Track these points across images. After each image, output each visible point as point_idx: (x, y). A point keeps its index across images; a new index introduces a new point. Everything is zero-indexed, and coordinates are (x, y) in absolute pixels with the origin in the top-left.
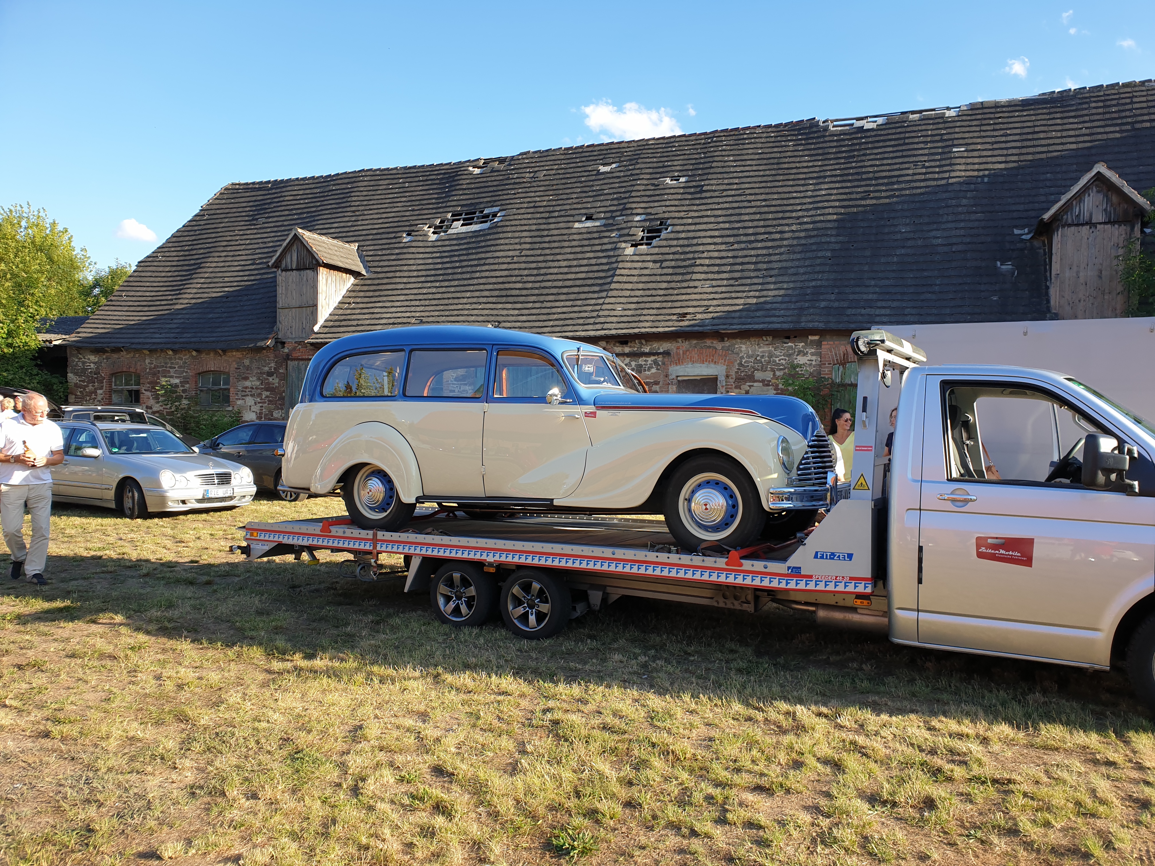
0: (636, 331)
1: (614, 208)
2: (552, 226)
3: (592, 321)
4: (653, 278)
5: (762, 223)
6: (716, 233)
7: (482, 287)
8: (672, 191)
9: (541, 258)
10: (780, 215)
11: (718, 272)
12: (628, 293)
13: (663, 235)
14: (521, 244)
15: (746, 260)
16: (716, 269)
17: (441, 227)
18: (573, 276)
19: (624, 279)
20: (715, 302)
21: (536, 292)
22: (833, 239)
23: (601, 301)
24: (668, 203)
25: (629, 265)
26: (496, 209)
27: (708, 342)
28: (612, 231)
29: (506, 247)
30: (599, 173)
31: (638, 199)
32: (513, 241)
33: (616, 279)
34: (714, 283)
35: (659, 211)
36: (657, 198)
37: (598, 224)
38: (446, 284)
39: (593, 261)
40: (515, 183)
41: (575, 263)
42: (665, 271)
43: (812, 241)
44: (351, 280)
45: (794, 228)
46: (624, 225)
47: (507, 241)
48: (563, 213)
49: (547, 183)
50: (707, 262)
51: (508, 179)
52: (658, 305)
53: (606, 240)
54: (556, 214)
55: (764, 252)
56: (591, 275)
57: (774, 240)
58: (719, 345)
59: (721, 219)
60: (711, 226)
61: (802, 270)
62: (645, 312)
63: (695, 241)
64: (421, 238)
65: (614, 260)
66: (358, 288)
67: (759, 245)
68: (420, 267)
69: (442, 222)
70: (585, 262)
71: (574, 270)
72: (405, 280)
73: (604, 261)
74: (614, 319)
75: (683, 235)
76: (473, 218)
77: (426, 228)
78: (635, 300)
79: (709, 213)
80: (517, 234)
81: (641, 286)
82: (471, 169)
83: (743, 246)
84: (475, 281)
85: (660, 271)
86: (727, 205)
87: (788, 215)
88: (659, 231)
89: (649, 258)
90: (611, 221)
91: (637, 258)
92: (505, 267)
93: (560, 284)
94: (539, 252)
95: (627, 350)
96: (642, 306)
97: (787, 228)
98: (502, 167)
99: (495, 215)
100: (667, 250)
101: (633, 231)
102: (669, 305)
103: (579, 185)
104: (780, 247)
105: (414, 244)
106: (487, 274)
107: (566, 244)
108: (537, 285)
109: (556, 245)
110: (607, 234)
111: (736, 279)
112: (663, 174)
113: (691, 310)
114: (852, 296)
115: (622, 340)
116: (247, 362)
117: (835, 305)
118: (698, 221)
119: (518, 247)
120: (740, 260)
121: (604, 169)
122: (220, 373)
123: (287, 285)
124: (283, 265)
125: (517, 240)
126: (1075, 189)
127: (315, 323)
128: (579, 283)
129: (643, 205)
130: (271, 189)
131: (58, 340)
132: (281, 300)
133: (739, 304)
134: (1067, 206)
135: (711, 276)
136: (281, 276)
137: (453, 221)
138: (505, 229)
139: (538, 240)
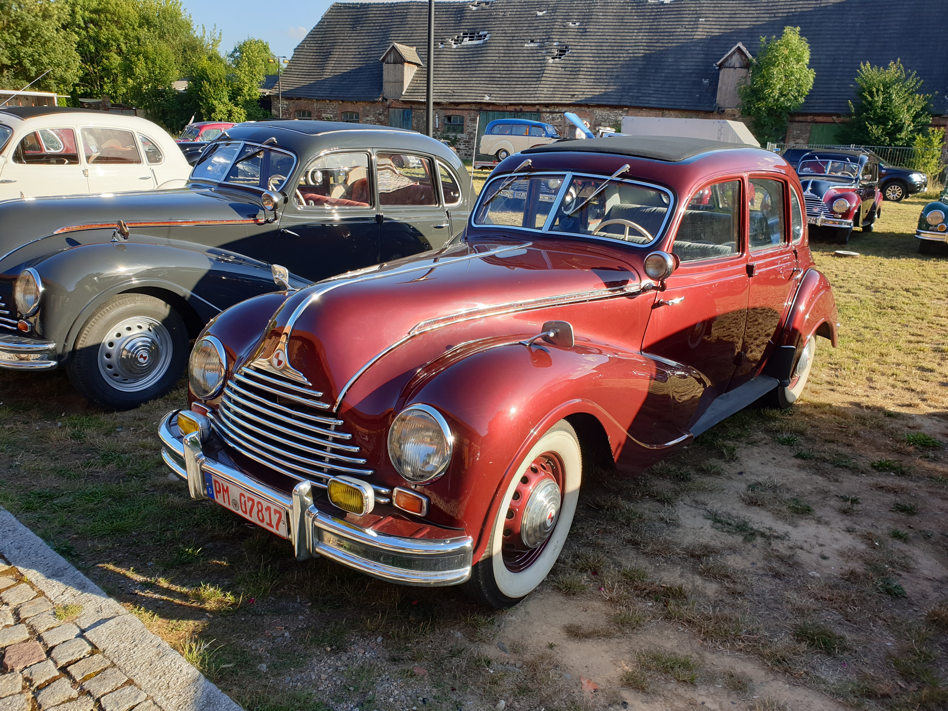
0: (553, 102)
1: (544, 37)
2: (514, 45)
3: (533, 96)
4: (561, 76)
5: (611, 52)
6: (591, 55)
7: (481, 75)
8: (572, 30)
9: (509, 62)
10: (620, 48)
11: (590, 75)
12: (549, 83)
13: (567, 54)
14: (499, 53)
15: (603, 70)
16: (589, 73)
17: (458, 41)
18: (524, 72)
19: (548, 75)
20: (587, 90)
21: (507, 79)
22: (640, 63)
23: (537, 86)
24: (570, 37)
25: (550, 68)
26: (486, 32)
27: (583, 108)
28: (543, 50)
29: (492, 55)
30: (537, 16)
31: (556, 33)
32: (495, 51)
33: (544, 75)
34: (588, 80)
35: (565, 41)
36: (565, 33)
37: (536, 45)
38: (463, 73)
39: (534, 65)
40: (494, 18)
41: (525, 65)
42: (567, 73)
43: (631, 63)
44: (416, 68)
45: (625, 55)
46: (548, 47)
47: (492, 51)
48: (519, 38)
49: (511, 19)
50: (585, 69)
51: (491, 15)
52: (562, 90)
53: (540, 55)
54: (516, 38)
55: (611, 66)
56: (533, 72)
57: (615, 60)
58: (588, 110)
59: (593, 48)
60: (588, 51)
61: (625, 77)
62: (557, 93)
63: (581, 58)
64: (448, 46)
65: (543, 65)
66: (420, 72)
67: (609, 63)
68: (449, 63)
69: (458, 37)
70: (530, 65)
71: (524, 69)
72: (443, 69)
73: (539, 65)
74: (543, 96)
75: (576, 55)
76: (473, 37)
77: (450, 40)
78: (553, 86)
79: (588, 44)
80: (497, 48)
81: (555, 79)
82: (471, 6)
83: (602, 62)
84: (478, 72)
85: (564, 73)
86: (596, 41)
88: (565, 51)
89: (559, 65)
90: (542, 44)
91: (554, 65)
92: (491, 65)
93: (518, 76)
94: (508, 58)
95: (548, 110)
96: (556, 89)
97: (622, 55)
98: (487, 7)
99: (485, 36)
100: (568, 62)
101: (553, 51)
102: (568, 90)
103: (527, 22)
104: (617, 64)
105: (445, 49)
106: (483, 69)
107: (521, 55)
108: (508, 76)
109: (516, 55)
110: (541, 51)
111: (597, 79)
112: (568, 20)
113: (577, 93)
114: (643, 91)
115: (547, 105)
116: (368, 108)
117: (636, 95)
118: (582, 47)
119: (498, 55)
120: (600, 70)
121: (540, 14)
122: (353, 112)
123: (388, 71)
124: (386, 61)
125: (497, 51)
126: (730, 53)
127: (402, 90)
128: (527, 76)
129: (558, 37)
130: (360, 8)
131: (268, 92)
132: (385, 78)
133: (597, 92)
134: (726, 59)
135: (587, 77)
136: (385, 66)
137: (464, 37)
138: (491, 45)
139: (508, 52)
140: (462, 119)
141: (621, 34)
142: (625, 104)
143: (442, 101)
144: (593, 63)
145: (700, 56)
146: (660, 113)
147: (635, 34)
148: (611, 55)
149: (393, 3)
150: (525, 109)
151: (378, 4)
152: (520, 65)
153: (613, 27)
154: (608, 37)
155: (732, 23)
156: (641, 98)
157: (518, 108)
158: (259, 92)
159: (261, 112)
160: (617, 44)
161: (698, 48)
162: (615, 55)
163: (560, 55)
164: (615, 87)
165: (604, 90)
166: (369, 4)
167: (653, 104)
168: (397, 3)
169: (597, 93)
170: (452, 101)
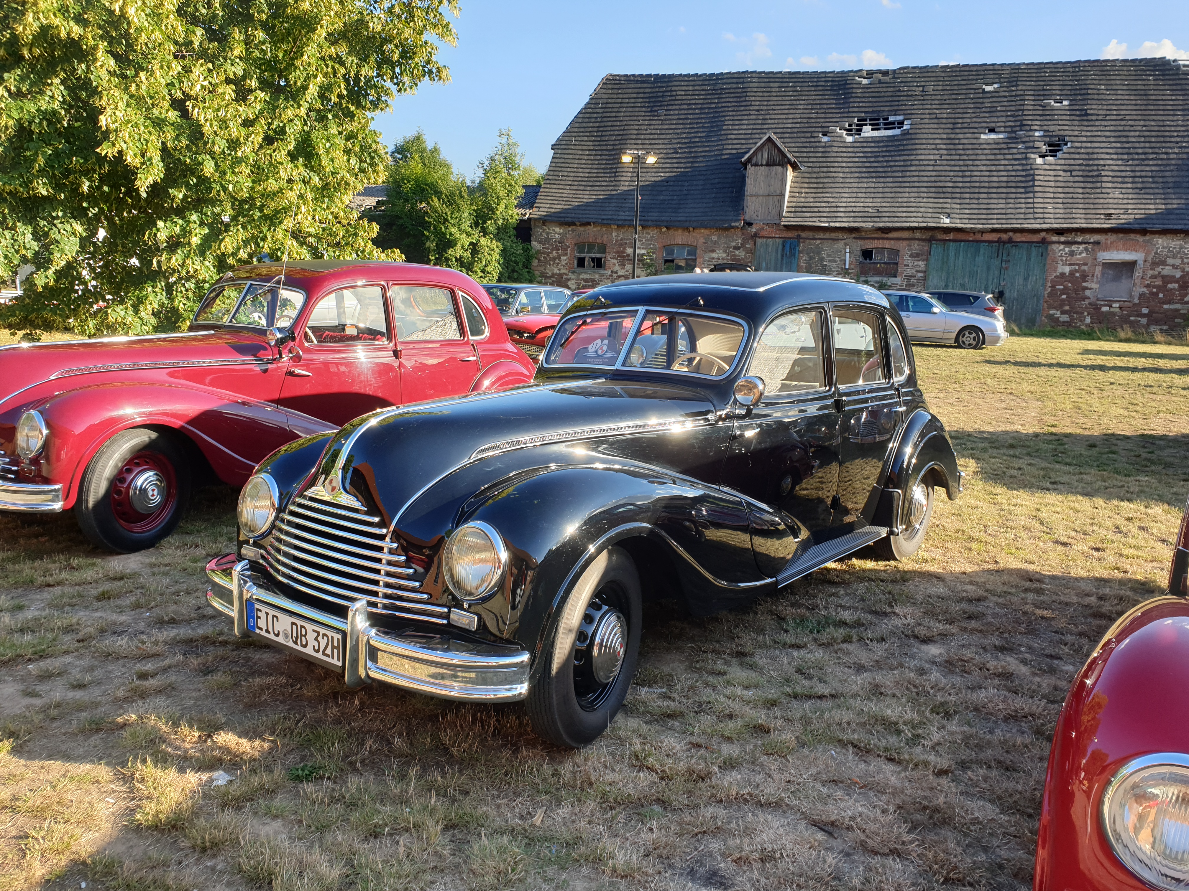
0: (1069, 226)
1: (1011, 124)
2: (960, 136)
3: (1028, 216)
4: (1068, 184)
6: (1111, 151)
7: (917, 184)
8: (1059, 112)
9: (961, 163)
10: (1162, 139)
11: (1123, 183)
12: (1052, 194)
13: (1065, 148)
14: (938, 149)
15: (1144, 174)
16: (1120, 180)
17: (852, 130)
19: (1043, 184)
20: (1131, 206)
23: (1030, 200)
24: (1060, 123)
25: (1043, 173)
26: (900, 118)
27: (1131, 236)
28: (1017, 143)
29: (926, 152)
30: (984, 92)
31: (1031, 118)
33: (1037, 183)
34: (1123, 191)
35: (1055, 129)
36: (1048, 118)
37: (1001, 136)
38: (883, 180)
39: (1010, 168)
40: (909, 95)
41: (994, 168)
42: (1076, 179)
44: (792, 173)
45: (1176, 151)
46: (1027, 139)
47: (924, 147)
48: (965, 125)
49: (939, 97)
51: (900, 91)
52: (1082, 206)
53: (1015, 151)
54: (959, 126)
55: (1156, 168)
56: (1012, 179)
57: (1162, 159)
58: (1140, 239)
59: (1111, 139)
60: (1104, 145)
62: (1074, 211)
64: (837, 139)
65: (1028, 167)
66: (799, 180)
67: (1151, 163)
68: (849, 165)
69: (851, 125)
70: (1003, 168)
73: (1020, 168)
74: (1049, 216)
75: (1082, 151)
76: (879, 125)
77: (838, 130)
78: (1060, 201)
79: (1100, 133)
80: (931, 141)
81: (1061, 190)
82: (857, 79)
83: (1137, 162)
84: (909, 179)
85: (1071, 179)
86: (1112, 128)
87: (1168, 139)
88: (1060, 145)
89: (1058, 168)
90: (1013, 135)
91: (1047, 167)
92: (931, 168)
93: (985, 185)
94: (957, 157)
95: (1062, 239)
96: (1068, 206)
97: (1170, 151)
98: (887, 79)
99: (901, 123)
100: (1072, 162)
101: (1037, 144)
102: (1093, 206)
103: (969, 101)
104: (1169, 165)
106: (917, 173)
107: (979, 152)
109: (970, 152)
110: (1014, 146)
111: (1141, 189)
112: (1048, 96)
113: (1114, 212)
115: (1060, 232)
116: (714, 238)
118: (1092, 139)
119: (936, 152)
120: (1138, 174)
121: (988, 88)
122: (686, 246)
123: (755, 178)
124: (753, 161)
125: (933, 147)
128: (1003, 185)
129: (1038, 123)
131: (527, 213)
132: (750, 189)
133: (1152, 209)
135: (1118, 186)
137: (861, 125)
138: (918, 136)
139: (952, 147)
140: (896, 254)
148: (1149, 151)
150: (1020, 238)
154: (1133, 123)
157: (1005, 237)
160: (1153, 134)
162: (1157, 151)
163: (1053, 151)
164: (1182, 201)
165: (1163, 207)
169: (1153, 212)
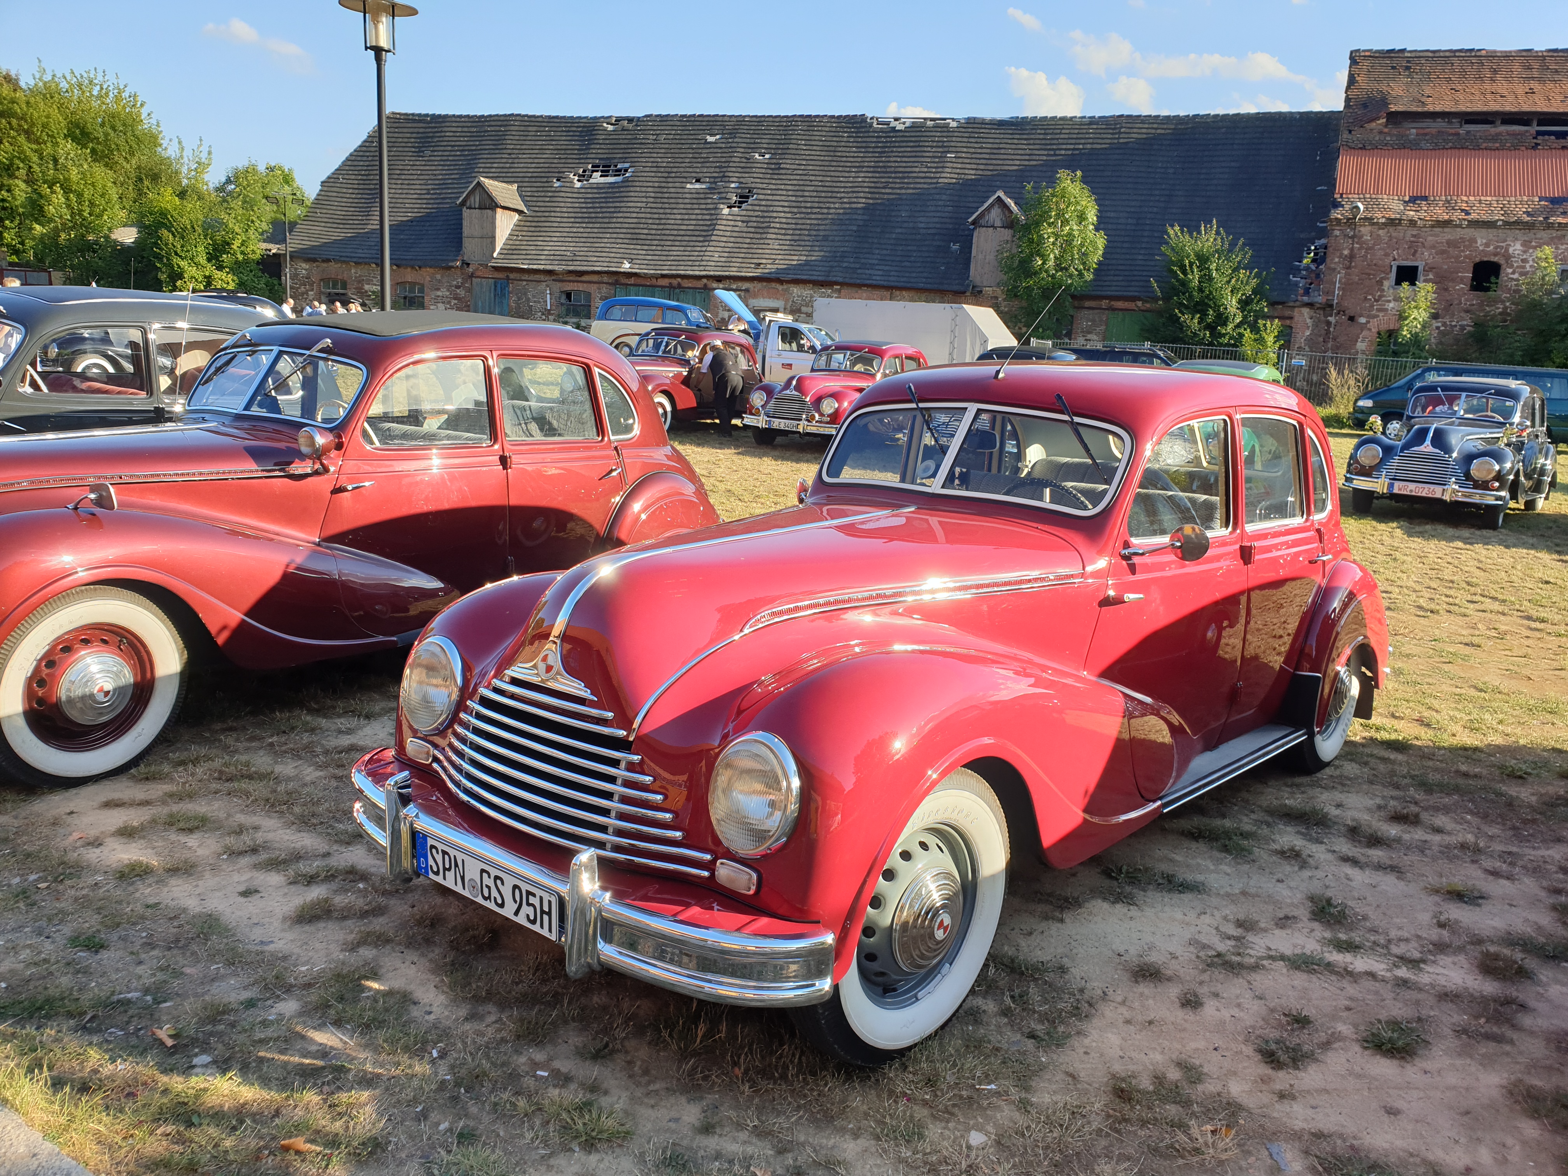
0: (727, 273)
1: (716, 175)
2: (670, 185)
3: (697, 263)
4: (741, 234)
5: (817, 199)
6: (786, 204)
7: (618, 231)
8: (759, 165)
9: (662, 211)
10: (829, 195)
11: (785, 234)
12: (723, 244)
13: (750, 201)
14: (647, 197)
15: (804, 227)
16: (783, 231)
17: (584, 176)
18: (684, 227)
19: (721, 233)
20: (781, 256)
21: (659, 237)
22: (860, 217)
23: (704, 249)
24: (755, 175)
25: (724, 222)
26: (627, 165)
27: (773, 285)
28: (714, 193)
29: (636, 199)
30: (706, 142)
31: (734, 170)
32: (640, 194)
33: (715, 232)
34: (781, 242)
35: (749, 181)
36: (747, 170)
37: (704, 186)
38: (591, 225)
39: (700, 217)
40: (641, 143)
41: (686, 217)
42: (750, 229)
43: (847, 217)
44: (517, 216)
45: (837, 206)
46: (723, 190)
47: (636, 194)
48: (678, 174)
49: (667, 146)
50: (778, 225)
51: (636, 139)
52: (743, 255)
53: (709, 201)
54: (674, 175)
55: (815, 222)
56: (698, 228)
57: (822, 213)
58: (780, 287)
59: (790, 193)
60: (783, 198)
61: (837, 239)
62: (734, 259)
63: (771, 209)
64: (568, 184)
65: (715, 217)
66: (521, 222)
68: (569, 210)
69: (584, 171)
70: (694, 217)
71: (686, 222)
73: (708, 217)
74: (713, 264)
75: (764, 203)
76: (608, 171)
77: (571, 176)
78: (728, 250)
79: (783, 188)
80: (643, 189)
81: (732, 239)
82: (604, 124)
83: (803, 216)
84: (613, 225)
85: (746, 229)
86: (795, 182)
88: (748, 197)
89: (739, 218)
90: (713, 186)
91: (730, 217)
92: (635, 215)
93: (675, 233)
94: (660, 205)
95: (719, 286)
96: (732, 254)
97: (832, 206)
98: (630, 126)
99: (626, 170)
100: (751, 213)
101: (729, 195)
102: (750, 255)
103: (691, 151)
104: (826, 219)
105: (563, 189)
106: (621, 220)
107: (680, 201)
108: (658, 232)
109: (673, 200)
110: (711, 196)
111: (795, 241)
112: (755, 149)
113: (764, 261)
114: (863, 261)
115: (718, 279)
116: (438, 277)
117: (852, 266)
118: (774, 192)
119: (644, 200)
120: (799, 227)
121: (710, 139)
122: (415, 284)
123: (471, 220)
124: (468, 204)
125: (644, 195)
126: (986, 205)
127: (494, 251)
128: (689, 233)
129: (737, 175)
130: (430, 122)
131: (274, 249)
132: (466, 231)
133: (795, 260)
134: (982, 215)
135: (779, 237)
136: (466, 212)
137: (593, 171)
138: (634, 184)
139: (660, 195)
140: (588, 295)
141: (832, 174)
142: (834, 279)
143: (556, 268)
144: (789, 215)
145: (947, 209)
146: (887, 294)
147: (853, 174)
148: (816, 205)
149: (483, 116)
150: (686, 283)
151: (460, 116)
152: (679, 217)
153: (820, 163)
154: (813, 178)
155: (994, 162)
156: (859, 271)
157: (675, 282)
158: (259, 248)
159: (263, 281)
160: (825, 189)
161: (944, 197)
162: (821, 205)
163: (740, 202)
164: (822, 254)
165: (804, 258)
166: (446, 116)
167: (878, 279)
168: (490, 116)
169: (795, 263)
170: (571, 268)
